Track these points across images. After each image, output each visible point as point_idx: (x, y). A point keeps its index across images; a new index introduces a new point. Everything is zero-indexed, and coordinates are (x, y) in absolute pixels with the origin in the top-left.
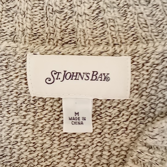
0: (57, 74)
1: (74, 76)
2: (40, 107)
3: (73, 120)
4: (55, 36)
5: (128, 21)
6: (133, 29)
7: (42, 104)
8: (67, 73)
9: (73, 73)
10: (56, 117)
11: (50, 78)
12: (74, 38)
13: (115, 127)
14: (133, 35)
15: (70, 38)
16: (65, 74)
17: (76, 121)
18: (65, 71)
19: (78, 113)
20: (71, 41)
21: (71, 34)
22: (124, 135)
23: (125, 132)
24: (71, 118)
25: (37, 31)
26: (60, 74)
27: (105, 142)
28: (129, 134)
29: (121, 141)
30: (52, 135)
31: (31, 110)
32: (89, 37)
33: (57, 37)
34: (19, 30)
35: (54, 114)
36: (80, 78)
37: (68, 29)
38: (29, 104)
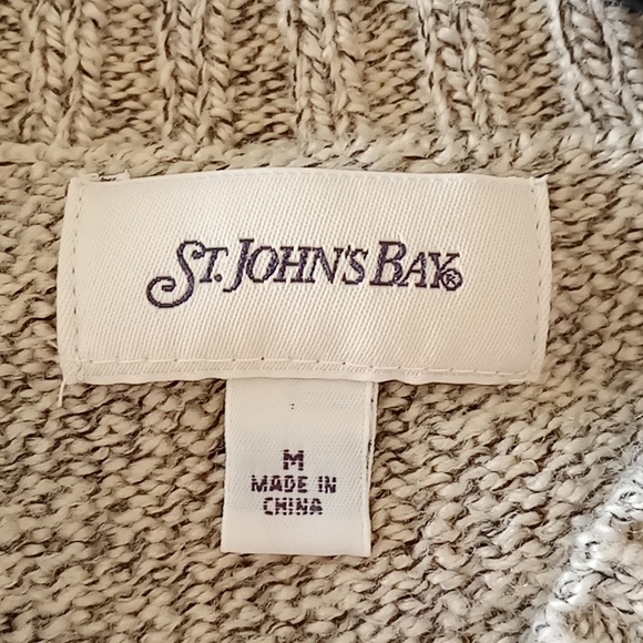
0: (208, 255)
1: (290, 264)
2: (119, 444)
3: (271, 489)
4: (204, 102)
5: (522, 27)
6: (540, 65)
7: (126, 428)
8: (259, 251)
9: (288, 250)
10: (191, 487)
11: (169, 279)
12: (283, 110)
13: (481, 509)
14: (542, 90)
15: (270, 115)
16: (249, 256)
17: (288, 495)
18: (247, 242)
19: (300, 456)
20: (270, 127)
21: (271, 96)
22: (530, 547)
23: (538, 531)
24: (264, 482)
25: (124, 90)
26: (220, 253)
27: (436, 590)
28: (558, 541)
29: (522, 578)
30: (179, 578)
31: (73, 466)
32: (349, 101)
33: (212, 106)
34: (46, 86)
35: (184, 472)
36: (319, 274)
37: (257, 67)
38: (65, 437)
